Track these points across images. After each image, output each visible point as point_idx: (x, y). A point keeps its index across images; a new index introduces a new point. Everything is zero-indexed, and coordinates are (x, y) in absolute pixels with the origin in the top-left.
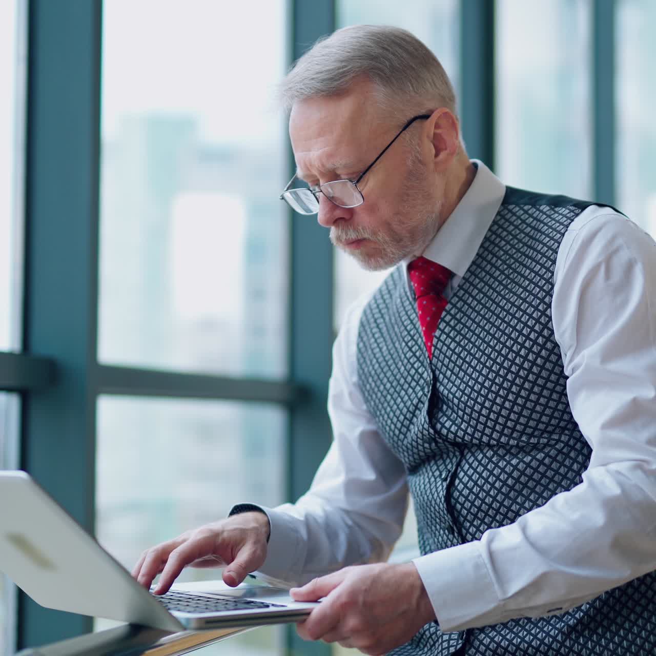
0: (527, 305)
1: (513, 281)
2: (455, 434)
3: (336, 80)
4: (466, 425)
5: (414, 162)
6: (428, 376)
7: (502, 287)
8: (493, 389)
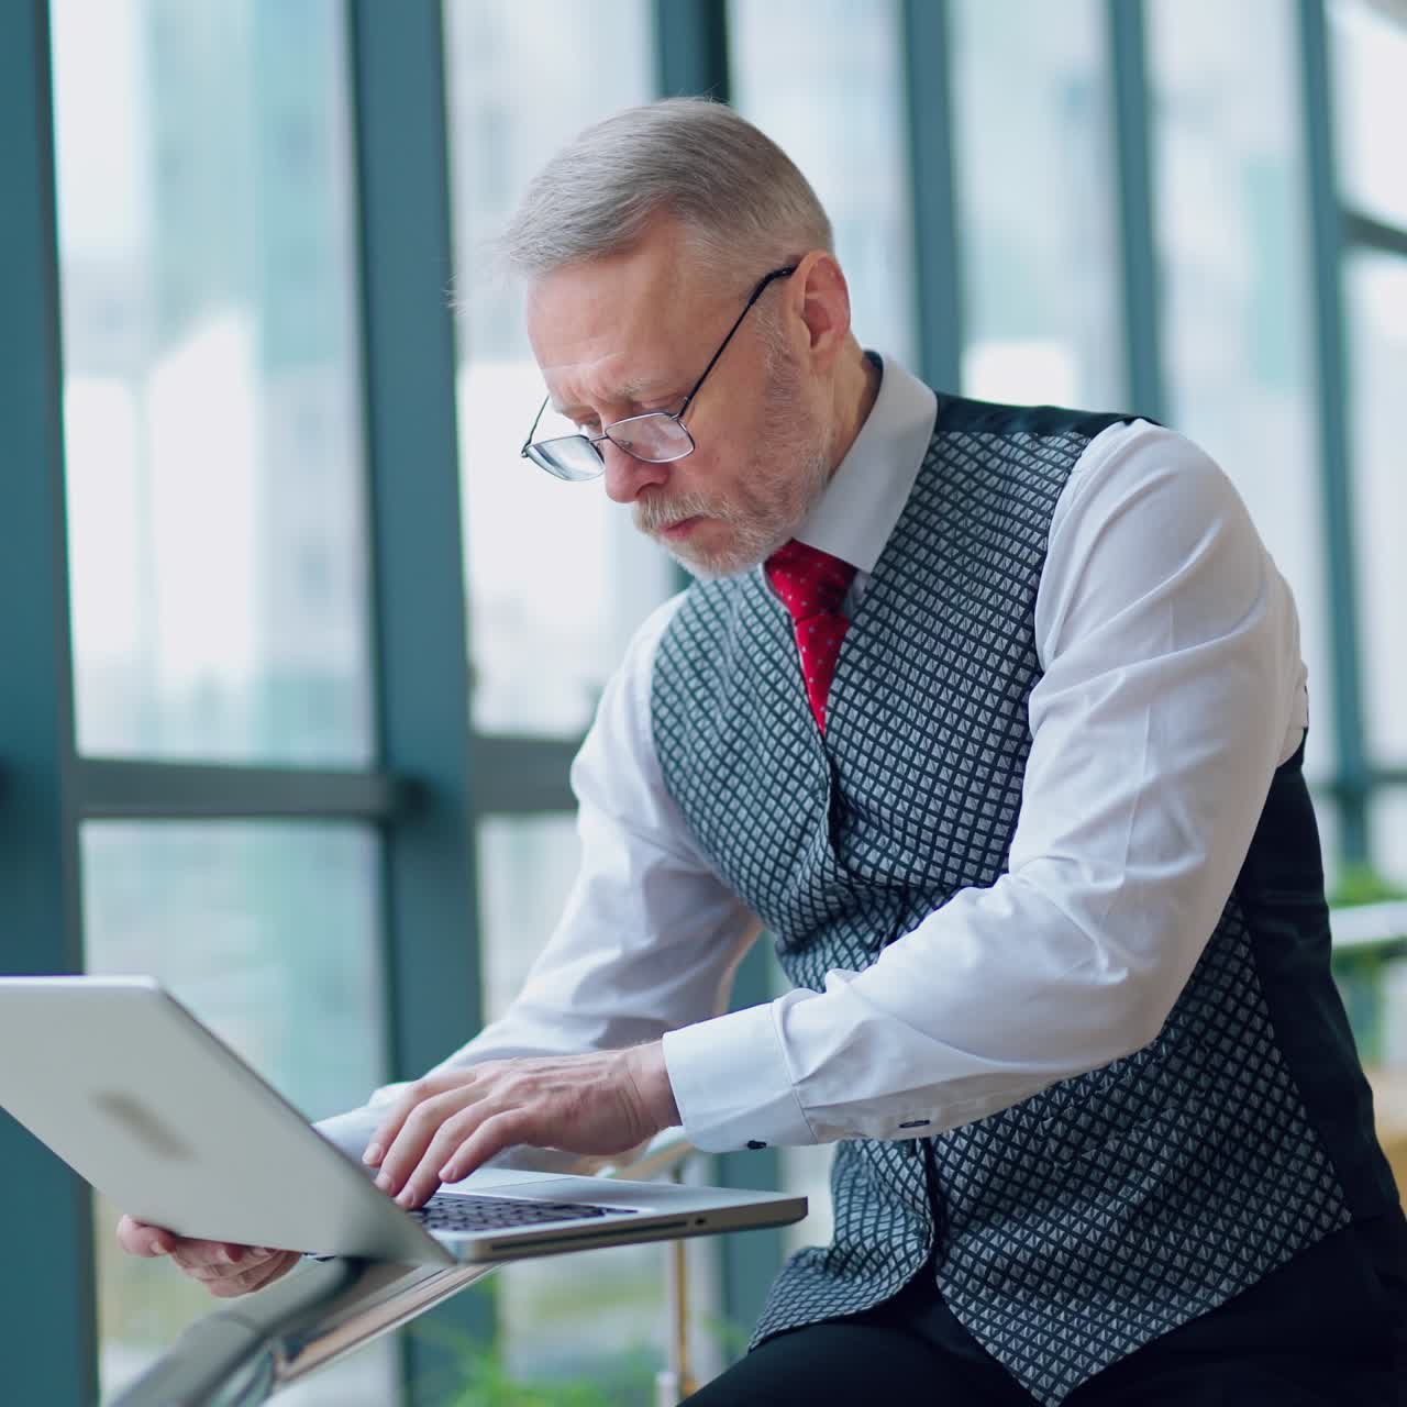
0: (1002, 619)
1: (972, 577)
2: (890, 874)
3: (614, 226)
4: (911, 855)
5: (775, 362)
6: (820, 767)
7: (952, 591)
8: (957, 782)
